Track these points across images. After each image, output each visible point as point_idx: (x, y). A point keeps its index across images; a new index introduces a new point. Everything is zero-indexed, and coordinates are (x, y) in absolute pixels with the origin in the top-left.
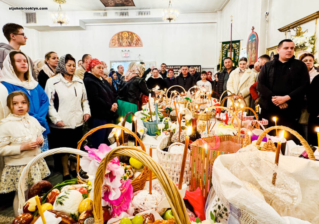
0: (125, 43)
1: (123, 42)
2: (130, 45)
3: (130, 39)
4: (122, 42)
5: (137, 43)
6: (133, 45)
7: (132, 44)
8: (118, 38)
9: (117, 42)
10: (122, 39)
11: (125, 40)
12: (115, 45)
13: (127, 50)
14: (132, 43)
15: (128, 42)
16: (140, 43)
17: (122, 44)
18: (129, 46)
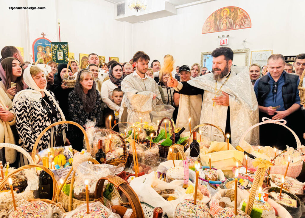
0: (224, 25)
1: (222, 23)
2: (231, 28)
3: (231, 19)
4: (220, 24)
5: (242, 22)
6: (236, 26)
7: (234, 26)
8: (215, 19)
9: (213, 24)
10: (220, 20)
11: (224, 20)
12: (209, 30)
13: (226, 36)
14: (234, 23)
15: (228, 23)
16: (247, 22)
17: (219, 27)
18: (229, 29)
